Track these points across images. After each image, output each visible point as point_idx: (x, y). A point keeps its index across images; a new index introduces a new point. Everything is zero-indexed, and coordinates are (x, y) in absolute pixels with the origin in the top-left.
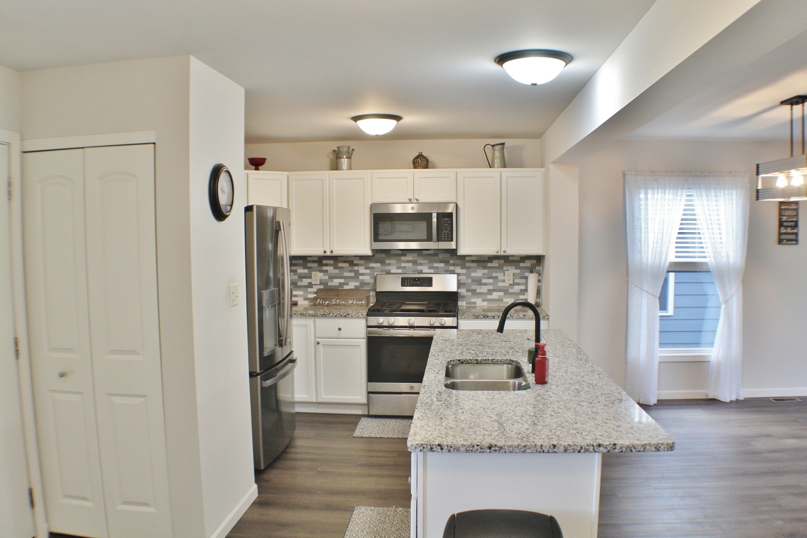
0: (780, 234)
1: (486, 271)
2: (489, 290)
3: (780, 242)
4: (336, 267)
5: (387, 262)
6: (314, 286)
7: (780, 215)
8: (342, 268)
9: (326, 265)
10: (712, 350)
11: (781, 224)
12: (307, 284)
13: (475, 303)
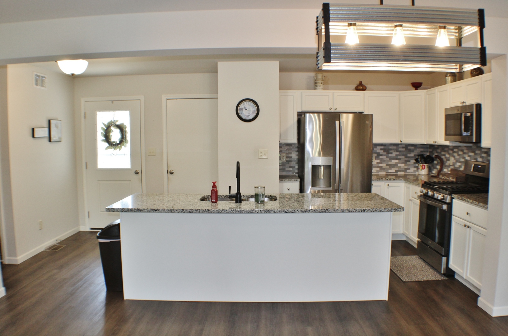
9: (455, 152)
12: (448, 165)
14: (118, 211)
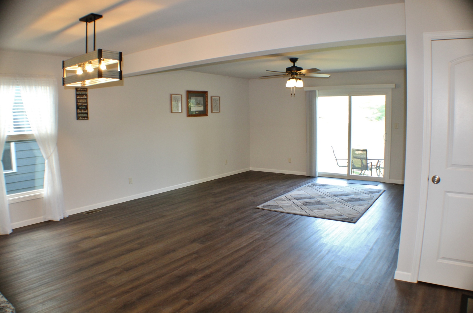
0: (77, 114)
3: (78, 118)
7: (77, 102)
10: (43, 190)
11: (78, 108)
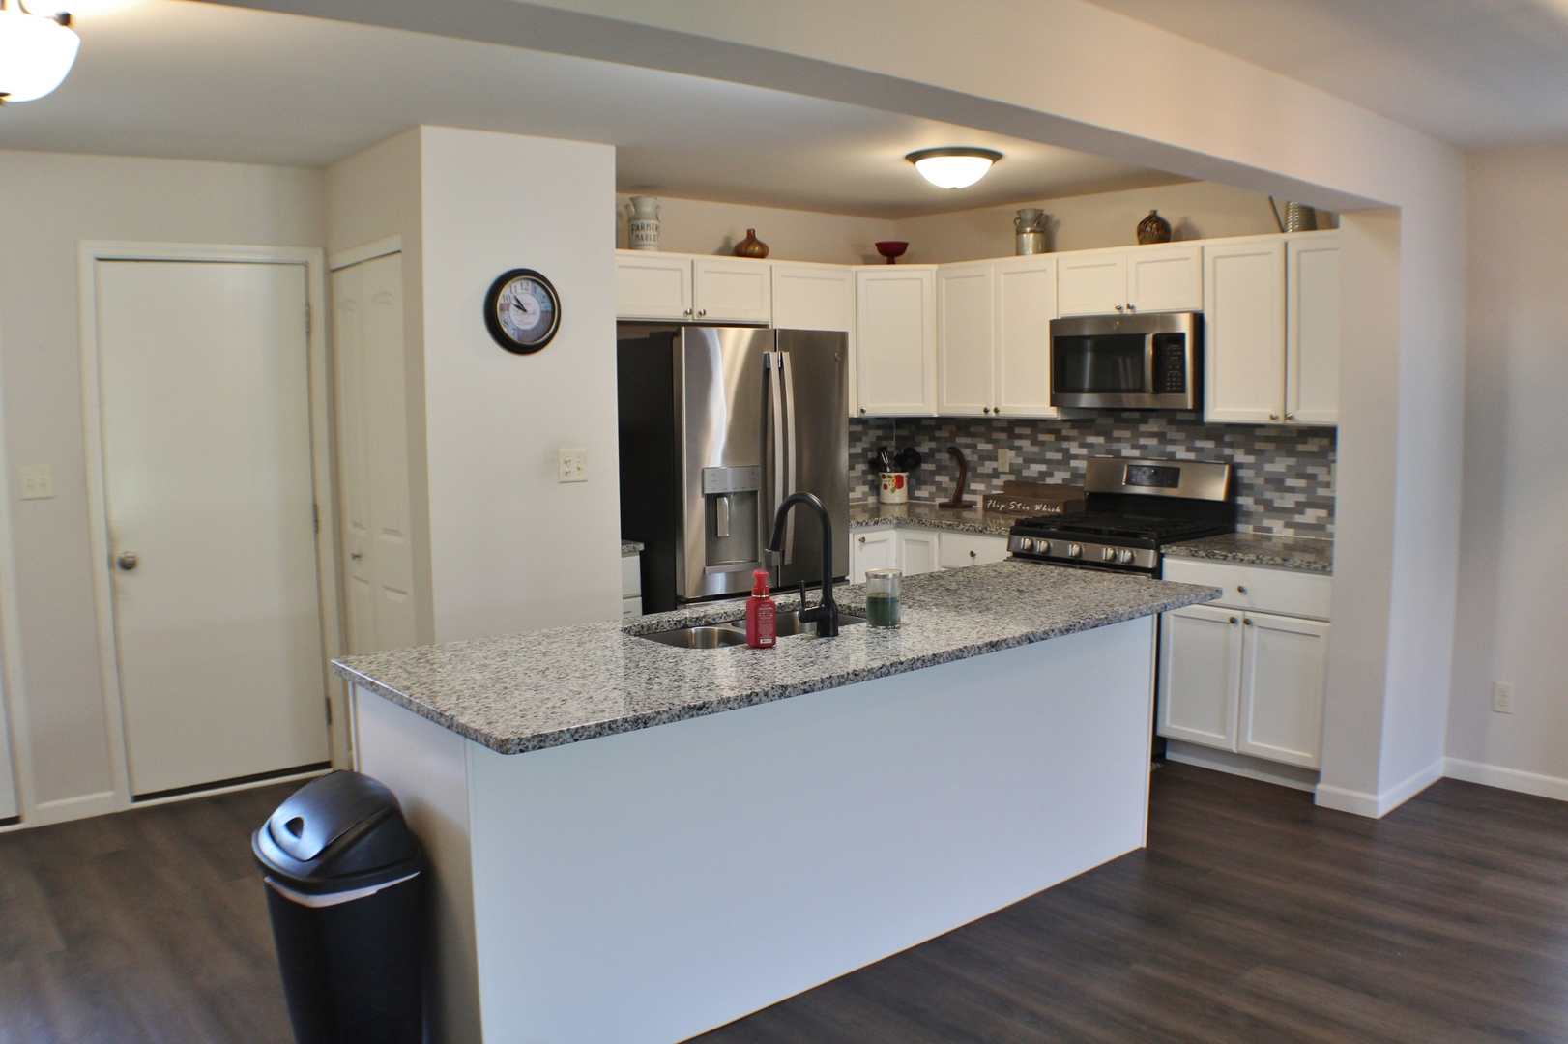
1: (1292, 461)
2: (1298, 503)
4: (1035, 442)
5: (1116, 434)
6: (1001, 475)
8: (1042, 443)
9: (1020, 437)
12: (990, 471)
13: (1270, 530)
14: (561, 740)
